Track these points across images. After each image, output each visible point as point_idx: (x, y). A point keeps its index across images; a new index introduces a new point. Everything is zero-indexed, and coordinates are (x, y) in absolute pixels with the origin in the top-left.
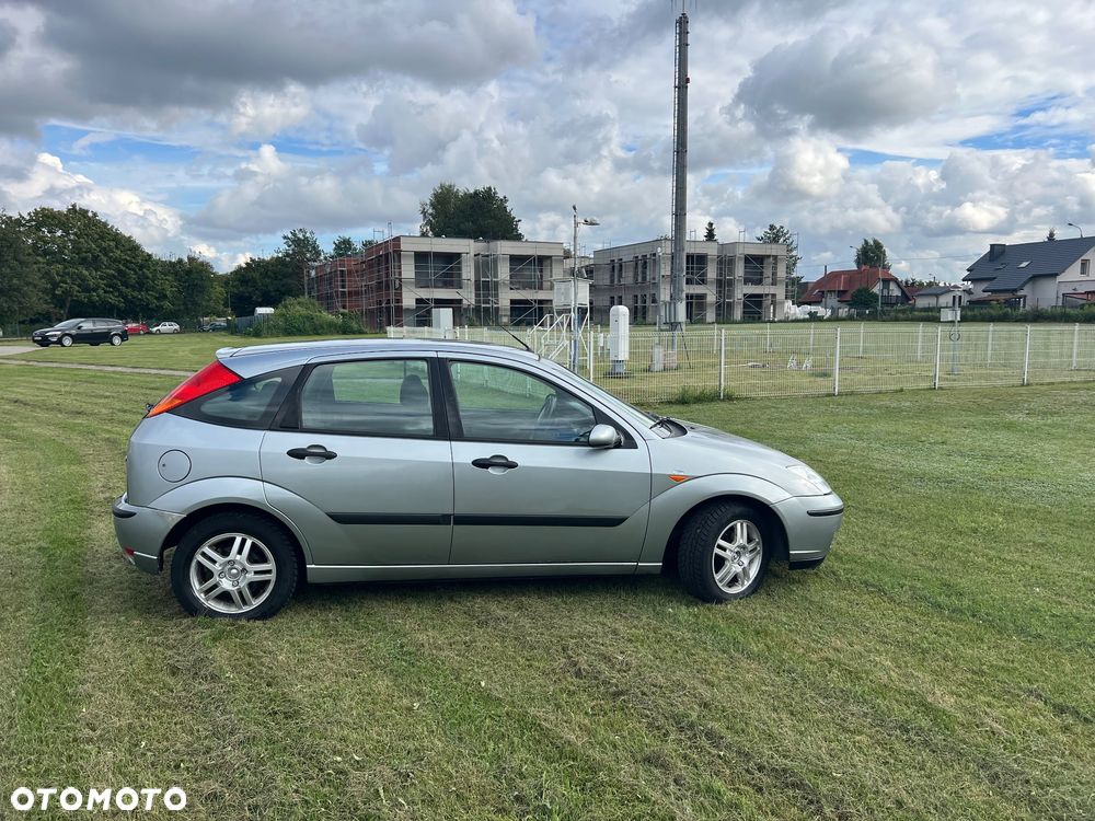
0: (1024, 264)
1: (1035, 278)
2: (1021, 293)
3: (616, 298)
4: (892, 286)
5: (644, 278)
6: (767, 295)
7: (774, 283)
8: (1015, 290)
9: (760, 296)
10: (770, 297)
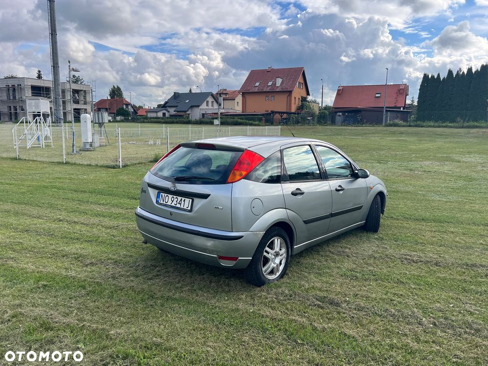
0: (187, 101)
1: (192, 107)
2: (188, 113)
3: (12, 107)
4: (130, 107)
5: (14, 97)
6: (82, 109)
7: (85, 103)
8: (185, 112)
9: (79, 109)
10: (83, 110)
